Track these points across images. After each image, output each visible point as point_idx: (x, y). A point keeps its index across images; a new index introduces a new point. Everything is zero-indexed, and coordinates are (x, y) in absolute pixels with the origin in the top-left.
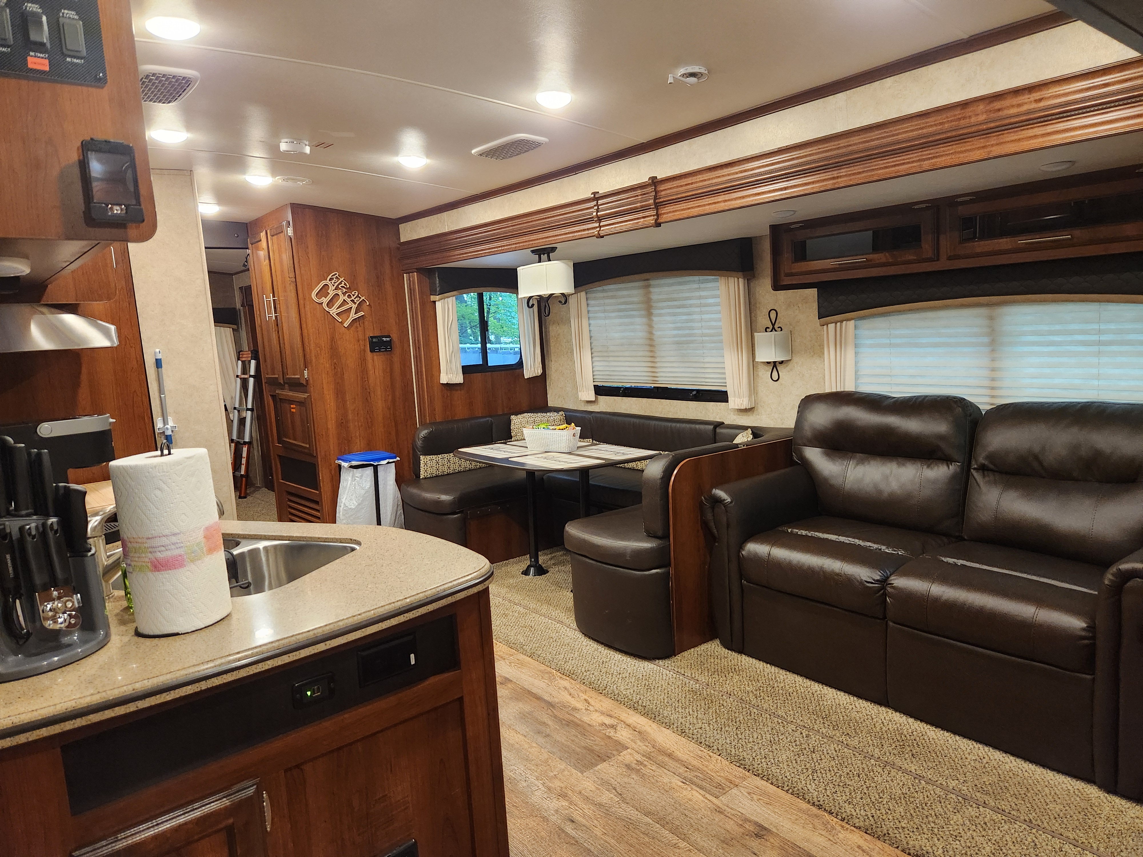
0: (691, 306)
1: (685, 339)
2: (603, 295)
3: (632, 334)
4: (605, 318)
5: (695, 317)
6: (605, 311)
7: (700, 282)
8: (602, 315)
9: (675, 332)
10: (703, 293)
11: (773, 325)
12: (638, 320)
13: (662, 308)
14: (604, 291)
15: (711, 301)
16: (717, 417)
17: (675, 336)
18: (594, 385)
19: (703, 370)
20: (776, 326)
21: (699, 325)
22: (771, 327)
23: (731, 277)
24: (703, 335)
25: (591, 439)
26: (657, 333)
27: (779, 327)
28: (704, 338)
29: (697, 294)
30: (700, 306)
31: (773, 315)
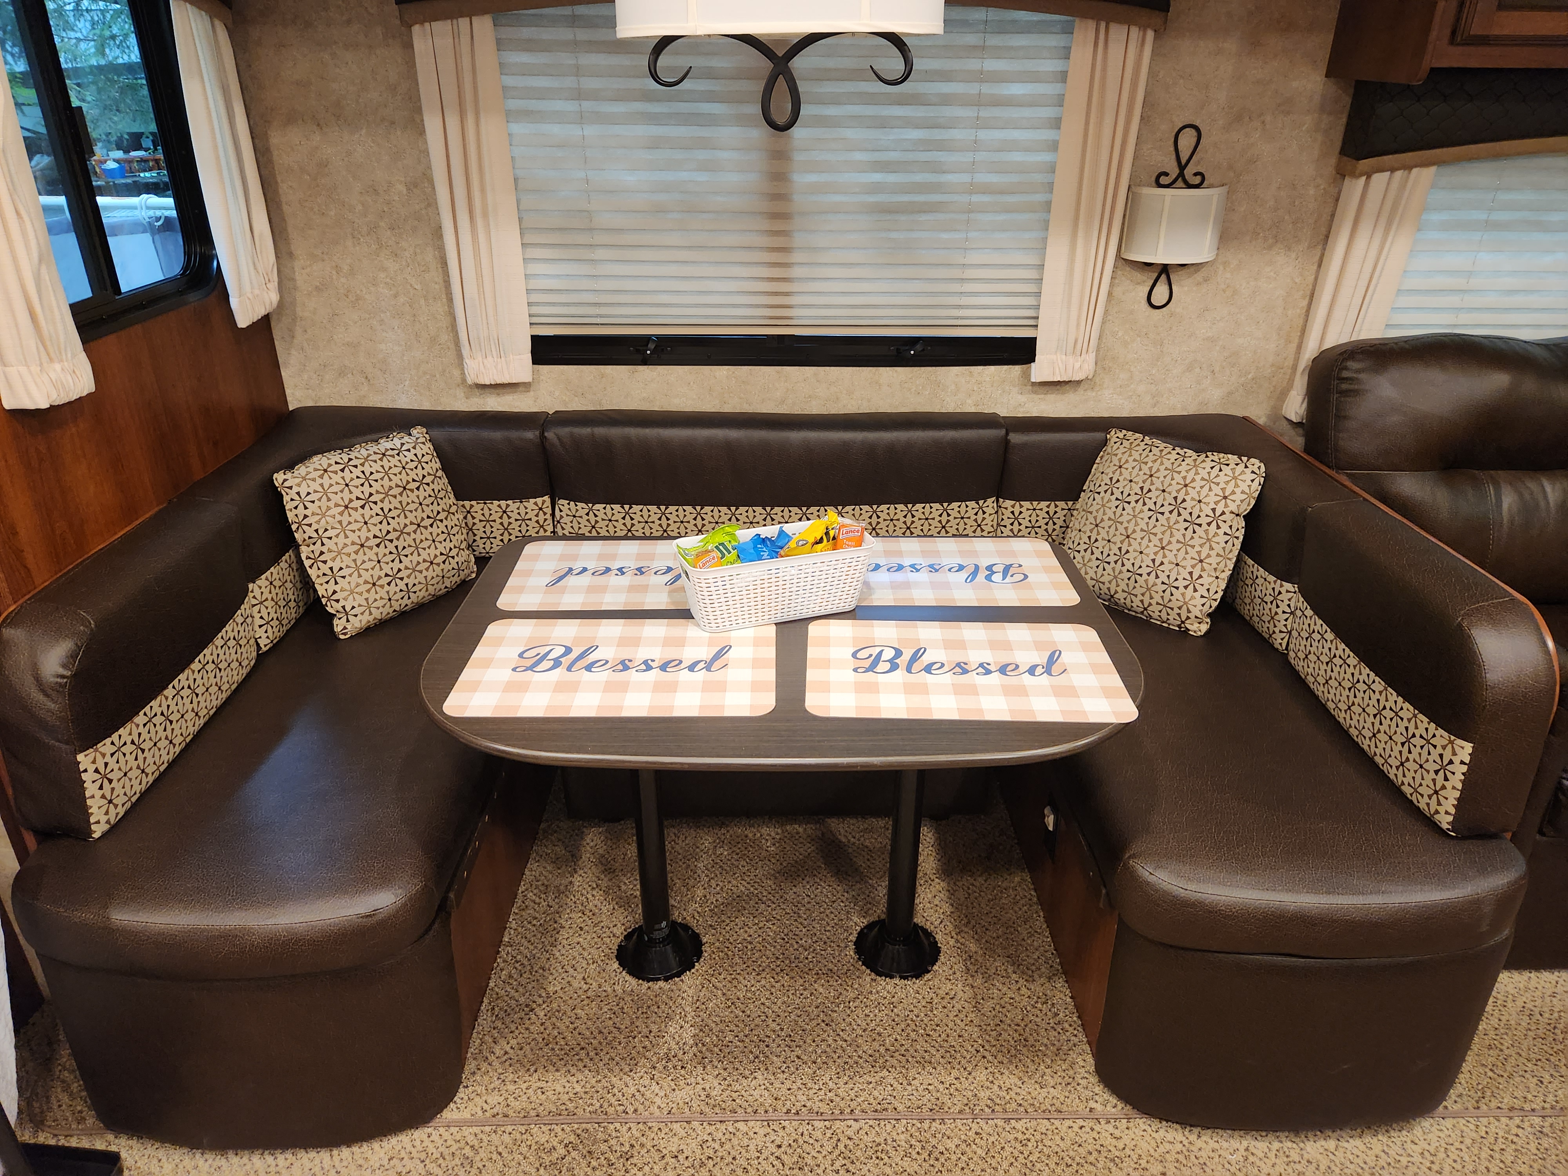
0: (946, 100)
1: (906, 198)
2: (570, 37)
3: (702, 177)
4: (581, 119)
5: (956, 134)
6: (579, 95)
7: (986, 27)
8: (570, 106)
9: (877, 177)
10: (991, 65)
11: (1182, 168)
12: (730, 133)
13: (836, 100)
14: (573, 21)
15: (1016, 89)
16: (969, 401)
17: (876, 188)
18: (534, 338)
19: (956, 287)
20: (1189, 172)
21: (968, 157)
22: (1174, 172)
23: (1120, 22)
24: (974, 189)
25: (546, 498)
26: (801, 179)
27: (1196, 174)
28: (975, 198)
29: (973, 64)
30: (978, 102)
31: (1187, 141)
